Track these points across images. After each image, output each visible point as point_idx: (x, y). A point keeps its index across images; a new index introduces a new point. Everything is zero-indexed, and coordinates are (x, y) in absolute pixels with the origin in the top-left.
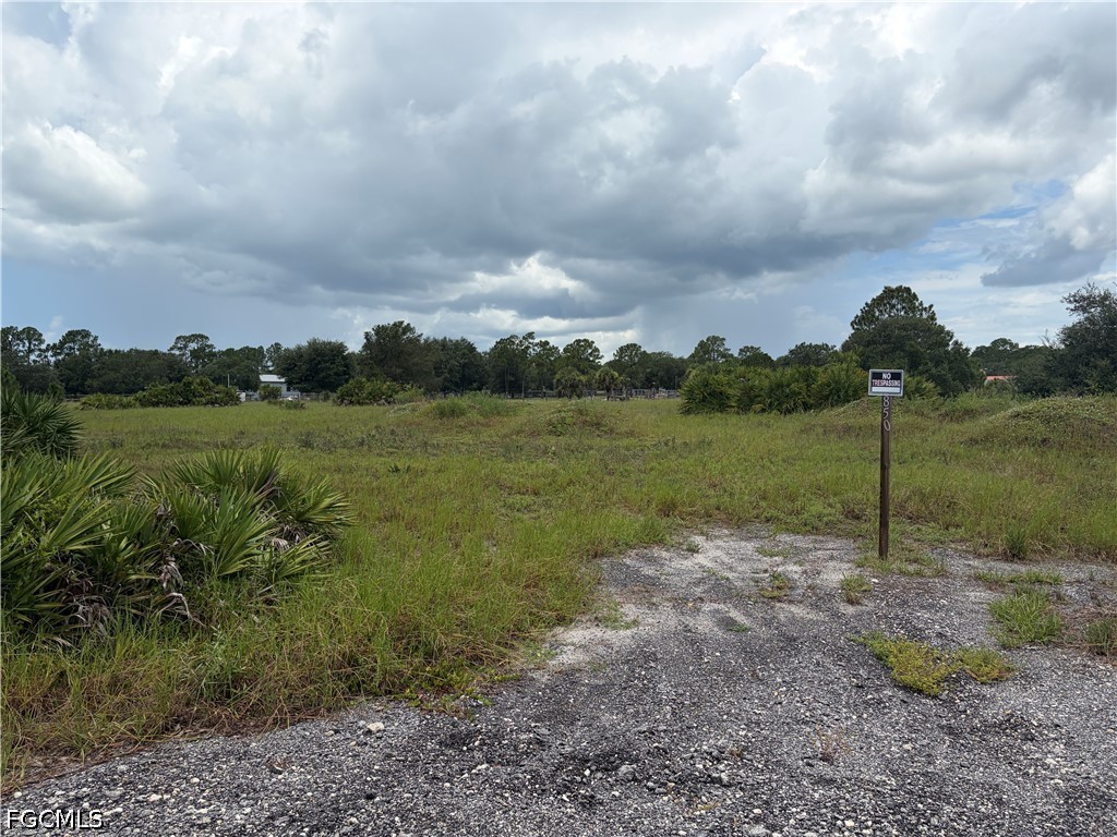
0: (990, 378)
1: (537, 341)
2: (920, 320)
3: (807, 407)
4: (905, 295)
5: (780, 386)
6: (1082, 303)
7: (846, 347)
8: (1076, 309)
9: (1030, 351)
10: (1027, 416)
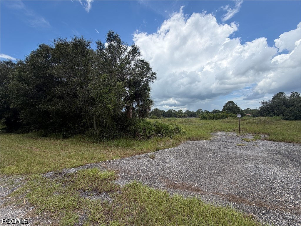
0: (247, 114)
1: (174, 110)
2: (235, 106)
3: (219, 119)
4: (232, 102)
5: (215, 116)
6: (263, 103)
7: (222, 110)
8: (261, 104)
9: (253, 110)
10: (255, 120)
